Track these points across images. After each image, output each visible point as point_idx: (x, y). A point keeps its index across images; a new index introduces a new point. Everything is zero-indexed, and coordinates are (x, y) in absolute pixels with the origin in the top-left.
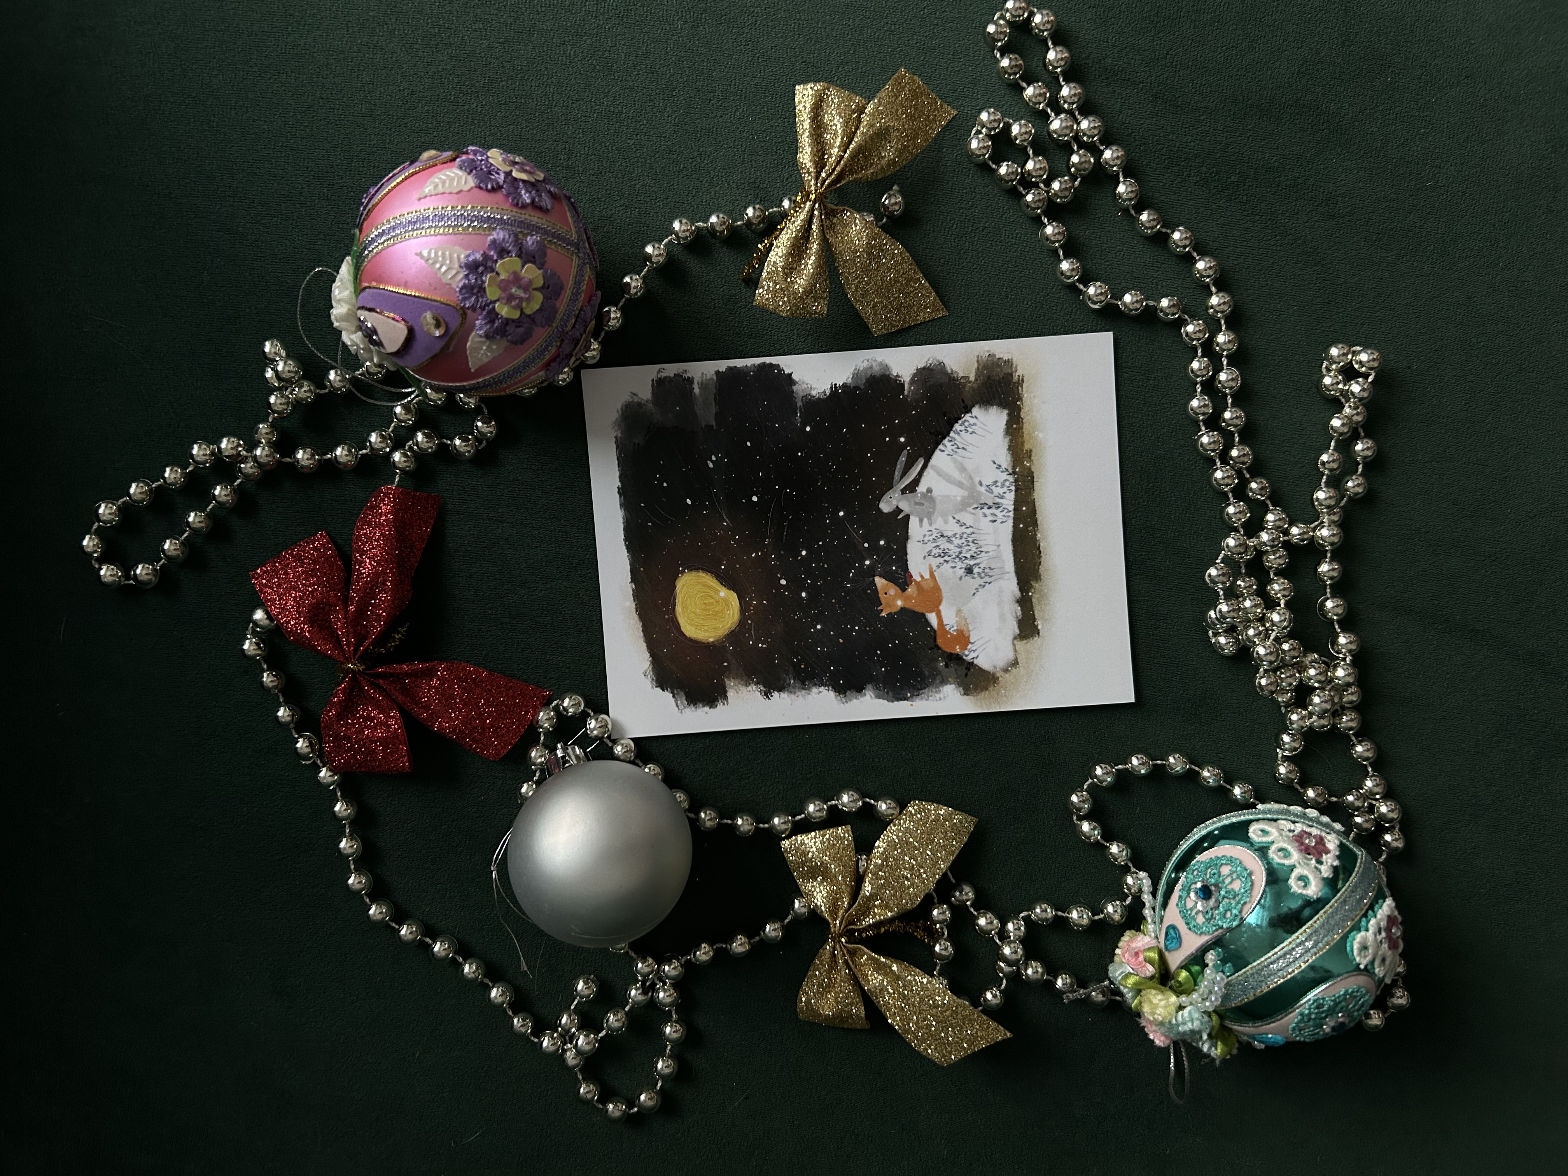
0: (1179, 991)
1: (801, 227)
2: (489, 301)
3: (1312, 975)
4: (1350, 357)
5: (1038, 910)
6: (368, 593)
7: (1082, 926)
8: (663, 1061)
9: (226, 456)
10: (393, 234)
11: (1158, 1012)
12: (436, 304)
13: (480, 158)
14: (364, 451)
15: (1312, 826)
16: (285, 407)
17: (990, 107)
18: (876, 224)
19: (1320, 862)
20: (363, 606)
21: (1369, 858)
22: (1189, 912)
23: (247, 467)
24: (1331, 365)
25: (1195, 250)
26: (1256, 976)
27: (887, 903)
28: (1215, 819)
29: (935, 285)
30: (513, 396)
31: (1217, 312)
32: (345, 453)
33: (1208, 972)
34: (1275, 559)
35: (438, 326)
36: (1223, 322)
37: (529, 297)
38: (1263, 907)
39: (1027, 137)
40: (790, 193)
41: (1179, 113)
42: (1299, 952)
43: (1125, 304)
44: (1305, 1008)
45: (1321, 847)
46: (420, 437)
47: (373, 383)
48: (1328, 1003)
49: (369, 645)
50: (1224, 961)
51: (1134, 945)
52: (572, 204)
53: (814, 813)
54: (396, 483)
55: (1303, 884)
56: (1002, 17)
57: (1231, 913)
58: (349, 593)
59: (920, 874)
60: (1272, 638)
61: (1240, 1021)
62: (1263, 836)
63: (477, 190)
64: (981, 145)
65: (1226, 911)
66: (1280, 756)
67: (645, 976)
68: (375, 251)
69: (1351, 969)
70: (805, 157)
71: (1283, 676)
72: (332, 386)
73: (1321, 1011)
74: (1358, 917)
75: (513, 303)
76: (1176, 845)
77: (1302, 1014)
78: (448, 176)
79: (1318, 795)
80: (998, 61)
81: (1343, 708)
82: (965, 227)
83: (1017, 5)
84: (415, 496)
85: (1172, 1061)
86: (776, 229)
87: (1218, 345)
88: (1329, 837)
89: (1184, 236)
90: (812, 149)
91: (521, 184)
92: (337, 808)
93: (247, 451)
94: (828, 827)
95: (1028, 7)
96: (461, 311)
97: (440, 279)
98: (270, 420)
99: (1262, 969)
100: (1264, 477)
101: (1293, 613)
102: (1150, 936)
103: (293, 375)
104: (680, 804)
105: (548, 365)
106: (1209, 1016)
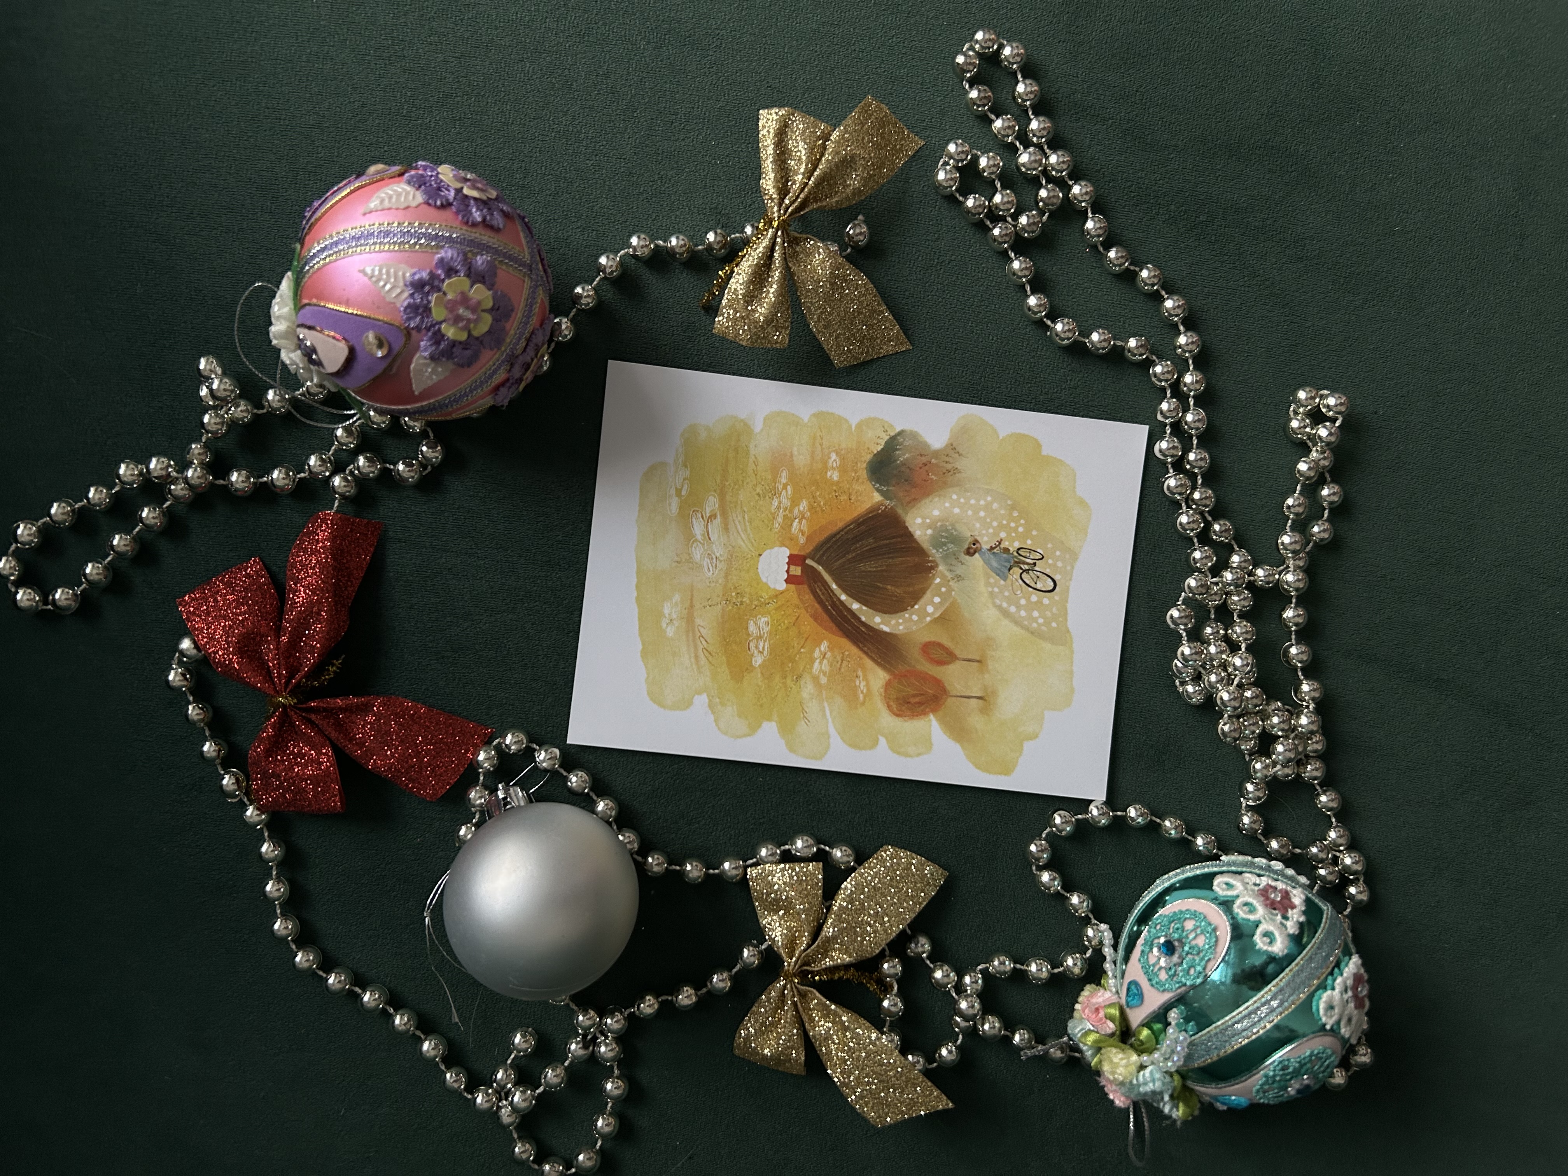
0: (1141, 1049)
1: (763, 254)
2: (434, 322)
3: (1277, 1035)
4: (1317, 400)
5: (996, 963)
6: (302, 624)
7: (1040, 979)
8: (604, 1119)
9: (155, 477)
10: (336, 250)
11: (1119, 1071)
12: (379, 323)
13: (429, 174)
14: (302, 475)
15: (1277, 880)
16: (220, 427)
17: (958, 139)
18: (841, 254)
19: (1286, 918)
20: (296, 637)
21: (1335, 913)
22: (1152, 968)
23: (178, 489)
24: (1299, 408)
25: (1163, 288)
26: (1219, 1036)
28: (1178, 871)
29: (898, 317)
31: (1185, 352)
32: (282, 476)
33: (1171, 1031)
34: (1240, 600)
35: (380, 346)
36: (1191, 362)
37: (478, 318)
38: (1227, 964)
39: (995, 169)
40: (753, 219)
42: (1265, 1011)
43: (1092, 342)
44: (1269, 1070)
45: (1286, 901)
46: (361, 461)
47: (314, 404)
48: (1294, 1064)
49: (302, 678)
50: (1187, 1020)
51: (1094, 1000)
52: (526, 224)
53: (766, 857)
54: (334, 508)
55: (1268, 941)
56: (972, 48)
57: (1195, 970)
58: (281, 622)
60: (1235, 683)
61: (1202, 1082)
62: (1228, 889)
63: (425, 206)
64: (948, 176)
65: (1189, 968)
66: (1244, 805)
67: (586, 1030)
68: (316, 267)
69: (1316, 1028)
70: (769, 183)
71: (1246, 723)
72: (270, 406)
73: (1286, 1073)
74: (1324, 975)
75: (461, 325)
76: (1138, 897)
77: (1266, 1076)
78: (395, 191)
79: (1281, 847)
80: (967, 93)
81: (1307, 757)
82: (930, 260)
83: (987, 37)
84: (354, 522)
85: (1132, 1120)
86: (738, 256)
87: (1186, 386)
88: (1295, 892)
89: (1152, 274)
90: (775, 175)
91: (472, 202)
92: (263, 849)
93: (177, 472)
95: (998, 39)
96: (405, 332)
97: (384, 298)
98: (204, 440)
99: (1226, 1029)
100: (1229, 519)
101: (1254, 657)
102: (1111, 991)
103: (229, 394)
104: (629, 846)
105: (497, 388)
106: (1172, 1077)
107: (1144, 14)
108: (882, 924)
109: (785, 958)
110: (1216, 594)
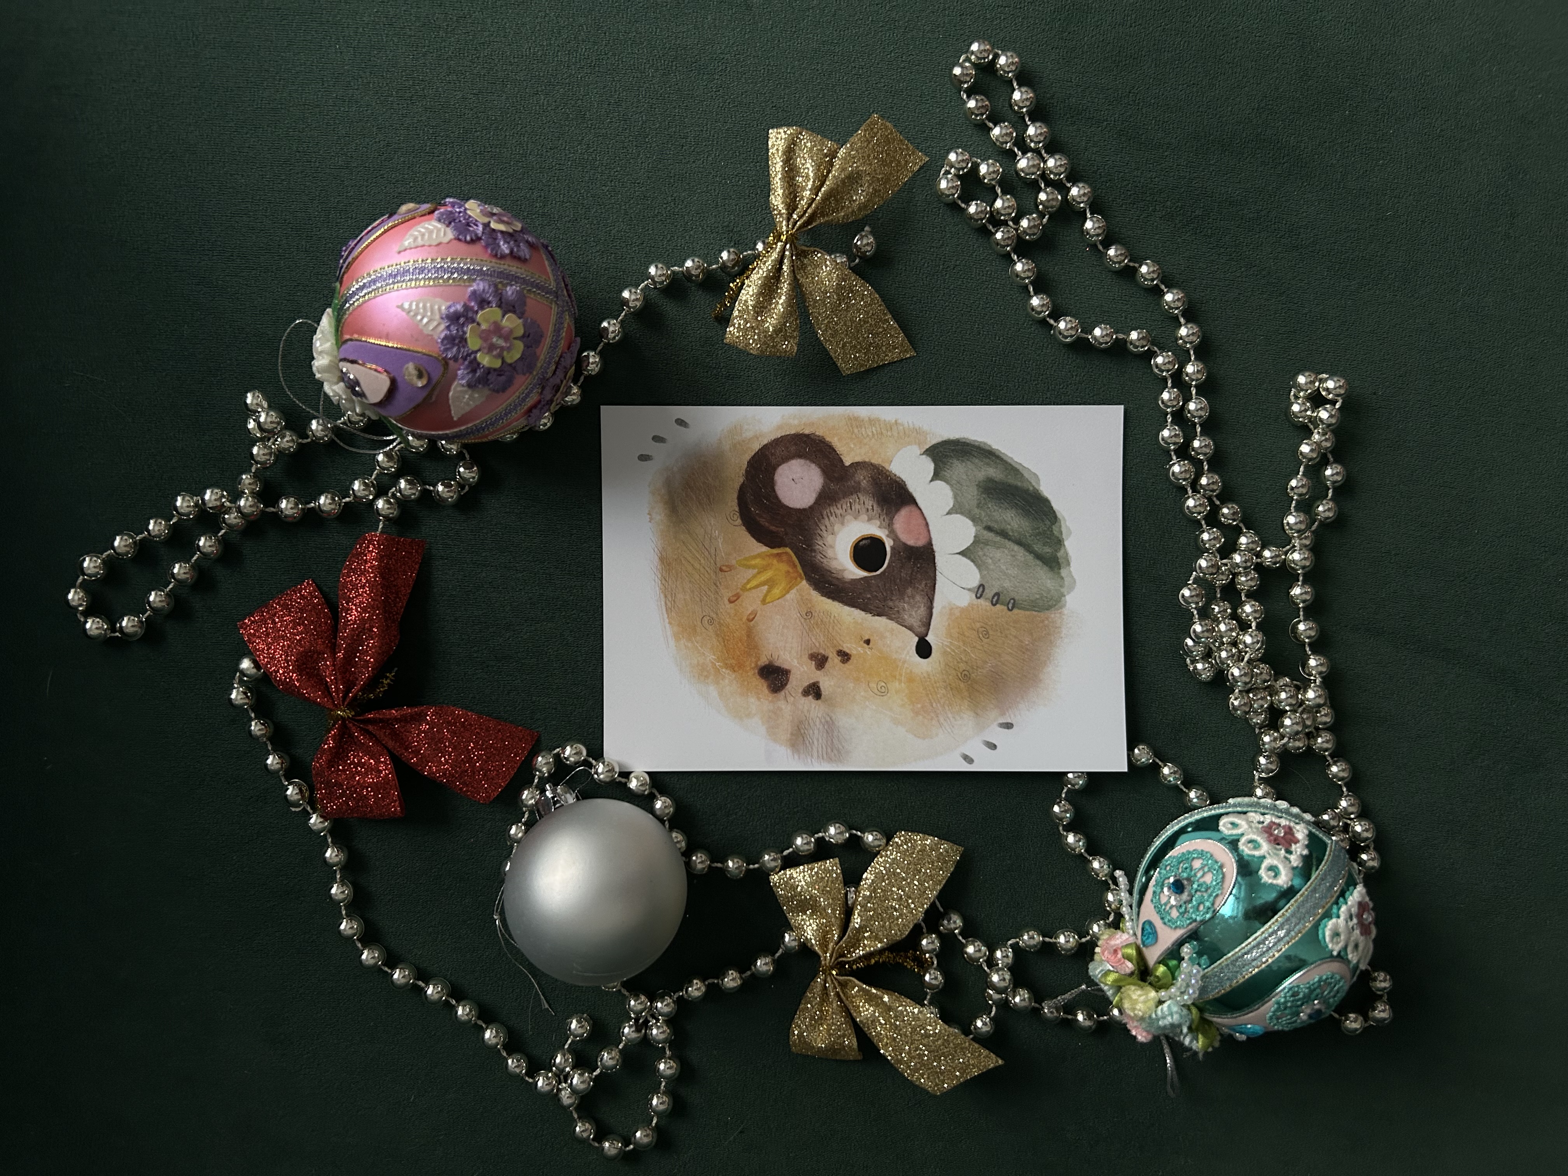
0: (1158, 986)
1: (773, 267)
2: (470, 351)
3: (1285, 964)
4: (1317, 384)
5: (1026, 937)
6: (356, 640)
7: (1069, 950)
8: (658, 1097)
9: (210, 508)
10: (374, 287)
11: (1138, 1007)
12: (419, 355)
13: (458, 210)
14: (347, 499)
15: (1281, 817)
16: (268, 457)
17: (958, 148)
18: (847, 265)
19: (1289, 852)
20: (351, 653)
22: (1163, 907)
23: (231, 518)
24: (1299, 392)
25: (1162, 283)
26: (1231, 967)
27: (877, 934)
29: (903, 325)
30: (496, 442)
31: (1187, 343)
32: (328, 501)
33: (1185, 965)
34: (1247, 581)
35: (420, 376)
36: (1192, 352)
37: (510, 346)
38: (1237, 898)
39: (995, 176)
40: (763, 235)
41: (1143, 149)
42: (1272, 941)
43: (1095, 338)
44: (1281, 997)
45: (1289, 836)
46: (403, 484)
47: (355, 431)
48: (1304, 991)
49: (358, 691)
50: (1200, 954)
51: (1113, 943)
52: (549, 252)
53: (802, 845)
54: (380, 530)
55: (1273, 874)
56: (968, 59)
57: (1204, 906)
58: (336, 640)
59: (908, 904)
60: (1246, 659)
61: (1218, 1013)
62: (1233, 829)
63: (456, 242)
64: (950, 185)
65: (1199, 905)
66: (1257, 777)
67: (638, 1013)
68: (356, 304)
69: (1323, 955)
70: (777, 200)
71: (1255, 698)
72: (314, 436)
73: (1298, 999)
74: (1329, 904)
75: (495, 353)
76: (1150, 843)
77: (1278, 1003)
78: (427, 229)
80: (965, 102)
81: (1317, 729)
82: (936, 266)
83: (982, 48)
84: (399, 541)
86: (748, 269)
87: (1187, 375)
88: (1298, 827)
89: (1151, 269)
90: (784, 191)
91: (499, 235)
92: (328, 855)
93: (230, 502)
94: (816, 860)
95: (993, 49)
96: (443, 362)
97: (421, 331)
98: (253, 471)
99: (1237, 960)
100: (1236, 503)
101: (1265, 634)
102: (1128, 933)
103: (275, 426)
105: (530, 410)
106: (1189, 1009)
107: (1133, 17)
110: (1224, 574)
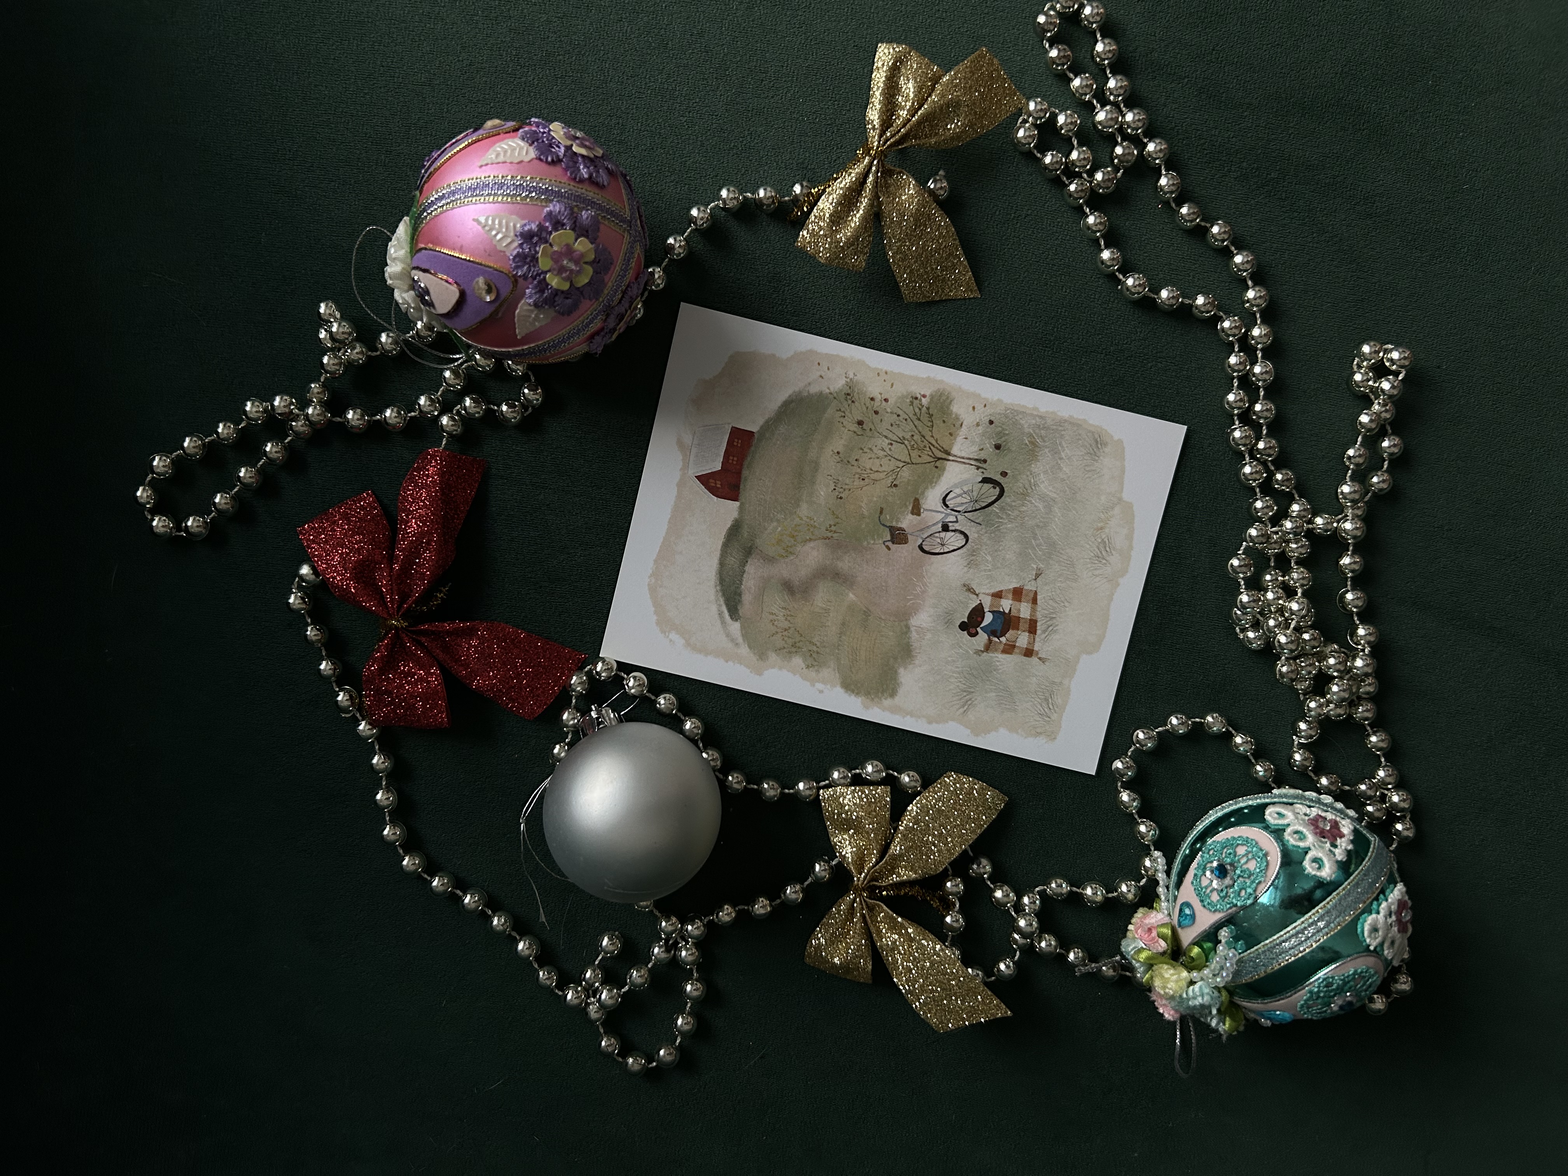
0: (1191, 967)
2: (540, 271)
3: (1321, 955)
4: (1381, 354)
5: (1053, 885)
6: (413, 552)
7: (1095, 902)
8: (683, 1018)
9: (278, 414)
10: (452, 199)
11: (1169, 986)
12: (490, 270)
13: (542, 130)
14: (413, 414)
15: (1327, 811)
16: (337, 367)
17: (1037, 97)
19: (1334, 845)
20: (407, 564)
21: (1381, 845)
22: (1204, 890)
23: (299, 425)
24: (1363, 362)
25: (1233, 243)
26: (1267, 953)
27: (913, 865)
28: (1231, 802)
29: (973, 264)
31: (1253, 306)
32: (394, 415)
33: (1221, 948)
34: (1297, 548)
35: (489, 291)
36: (1258, 316)
37: (580, 269)
38: (1276, 888)
39: (1072, 127)
41: (1223, 108)
42: (1311, 931)
43: (1161, 298)
44: (1314, 986)
45: (1336, 831)
46: (468, 402)
47: (423, 346)
48: (1338, 981)
49: (413, 603)
50: (1236, 938)
51: (1147, 921)
52: (627, 181)
53: (838, 779)
54: (443, 446)
55: (1317, 866)
56: (1053, 8)
57: (1246, 892)
58: (394, 551)
60: (1292, 626)
61: (1249, 997)
62: (1279, 819)
63: (537, 162)
64: (1027, 134)
65: (1241, 890)
66: (1296, 743)
67: (669, 935)
68: (433, 214)
69: (1361, 950)
71: (1303, 664)
72: (383, 348)
73: (1330, 989)
74: (1370, 900)
75: (564, 275)
76: (1191, 827)
77: (1311, 992)
78: (510, 146)
79: (1331, 783)
80: (1047, 52)
81: (1359, 698)
82: (1007, 214)
84: (461, 459)
85: (1178, 1036)
87: (1253, 339)
88: (1343, 822)
89: (1223, 230)
91: (580, 159)
92: (375, 761)
93: (298, 409)
96: (513, 279)
97: (495, 246)
98: (322, 380)
99: (1274, 948)
100: (1290, 469)
101: (1310, 602)
102: (1163, 913)
103: (346, 337)
104: (712, 763)
105: (592, 337)
106: (1219, 992)
108: (946, 844)
109: (855, 874)
110: (1276, 542)
